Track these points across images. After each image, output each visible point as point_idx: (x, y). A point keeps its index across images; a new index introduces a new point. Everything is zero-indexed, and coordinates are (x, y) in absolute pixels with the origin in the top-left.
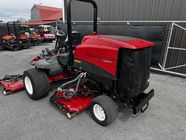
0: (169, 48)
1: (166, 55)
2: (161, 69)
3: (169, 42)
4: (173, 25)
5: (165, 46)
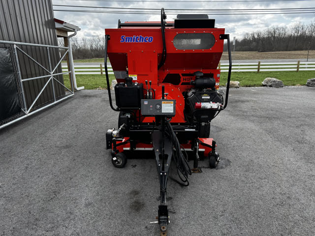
0: (23, 80)
1: (23, 91)
2: (25, 114)
3: (20, 72)
4: (15, 47)
5: (18, 79)
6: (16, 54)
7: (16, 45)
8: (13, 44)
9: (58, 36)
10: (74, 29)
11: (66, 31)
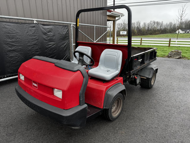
0: (74, 44)
3: (73, 40)
4: (72, 26)
5: (71, 43)
6: (72, 30)
7: (73, 24)
8: (71, 24)
9: (108, 20)
10: (119, 16)
11: (115, 17)
